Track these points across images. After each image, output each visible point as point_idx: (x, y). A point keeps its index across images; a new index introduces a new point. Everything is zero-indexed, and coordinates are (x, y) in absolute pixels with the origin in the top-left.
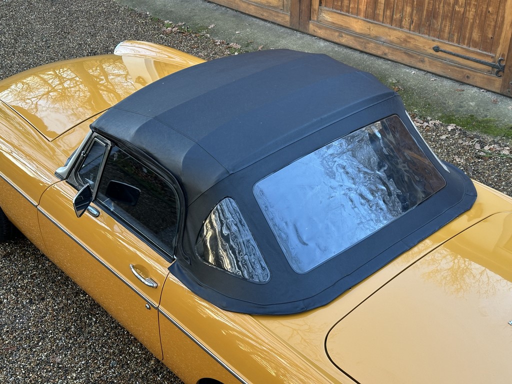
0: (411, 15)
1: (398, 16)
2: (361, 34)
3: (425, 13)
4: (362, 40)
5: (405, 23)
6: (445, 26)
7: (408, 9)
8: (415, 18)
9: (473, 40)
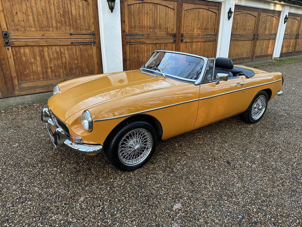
0: (63, 72)
1: (58, 74)
2: (44, 86)
3: (68, 69)
4: (46, 88)
5: (62, 75)
6: (76, 71)
7: (61, 70)
8: (65, 72)
9: (87, 73)
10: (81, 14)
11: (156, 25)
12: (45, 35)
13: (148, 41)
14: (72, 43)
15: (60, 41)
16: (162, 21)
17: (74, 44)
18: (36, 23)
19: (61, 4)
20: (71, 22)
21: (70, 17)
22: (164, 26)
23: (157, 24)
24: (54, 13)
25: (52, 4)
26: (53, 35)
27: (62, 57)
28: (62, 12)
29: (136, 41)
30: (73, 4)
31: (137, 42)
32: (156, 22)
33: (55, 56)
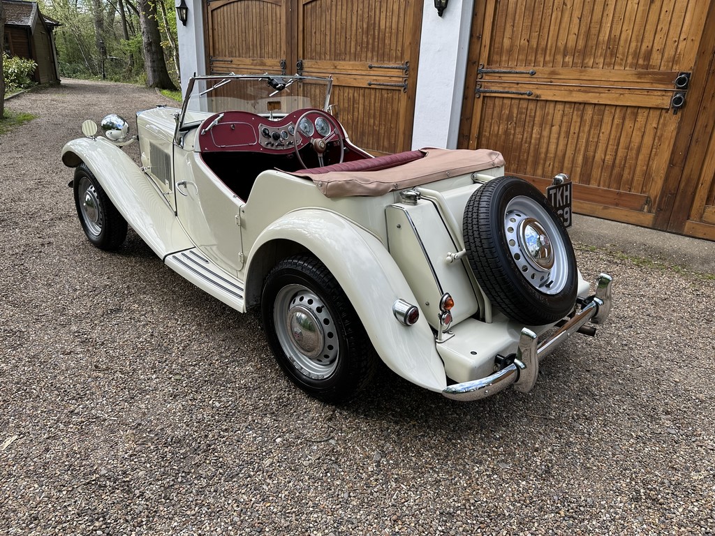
10: (394, 26)
11: (592, 42)
12: (338, 67)
13: (548, 92)
14: (370, 84)
15: (355, 79)
16: (625, 28)
17: (372, 86)
18: (333, 46)
19: (366, 10)
20: (376, 44)
21: (376, 33)
22: (633, 44)
23: (601, 38)
24: (354, 28)
25: (355, 13)
26: (347, 68)
27: (353, 110)
28: (365, 26)
29: (506, 90)
30: (384, 9)
31: (507, 93)
32: (594, 31)
33: (346, 105)
